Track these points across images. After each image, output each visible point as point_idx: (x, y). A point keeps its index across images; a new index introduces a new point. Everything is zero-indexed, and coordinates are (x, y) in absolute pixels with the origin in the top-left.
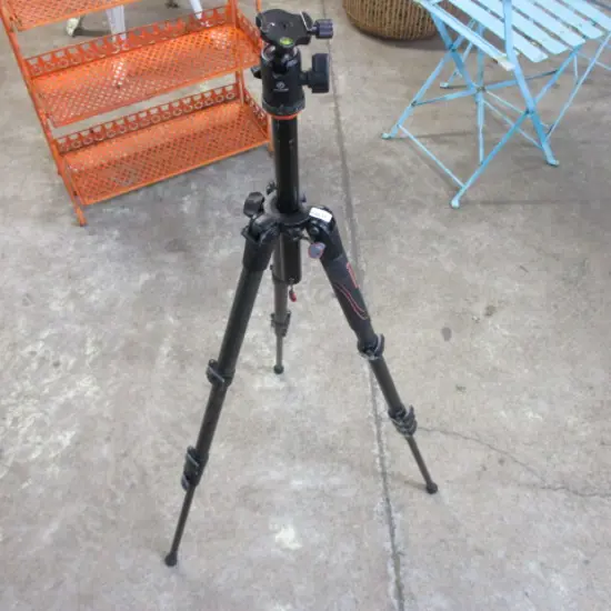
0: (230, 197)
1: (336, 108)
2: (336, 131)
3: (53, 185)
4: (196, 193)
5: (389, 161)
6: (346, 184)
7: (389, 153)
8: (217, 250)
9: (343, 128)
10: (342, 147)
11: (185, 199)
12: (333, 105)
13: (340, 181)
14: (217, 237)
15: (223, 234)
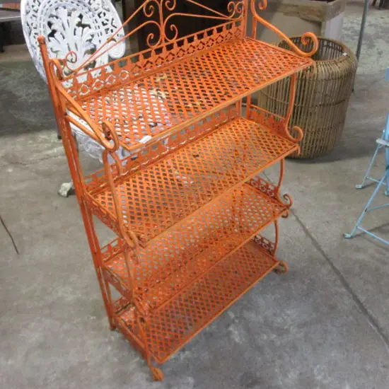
0: (265, 318)
1: (297, 219)
2: (309, 239)
3: (110, 342)
4: (237, 321)
5: (361, 256)
6: (346, 285)
7: (358, 250)
8: (285, 376)
9: (313, 235)
10: (323, 252)
11: (231, 329)
12: (294, 218)
13: (339, 282)
14: (278, 362)
15: (280, 357)
